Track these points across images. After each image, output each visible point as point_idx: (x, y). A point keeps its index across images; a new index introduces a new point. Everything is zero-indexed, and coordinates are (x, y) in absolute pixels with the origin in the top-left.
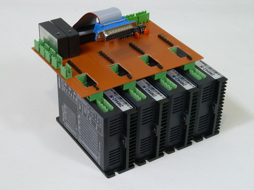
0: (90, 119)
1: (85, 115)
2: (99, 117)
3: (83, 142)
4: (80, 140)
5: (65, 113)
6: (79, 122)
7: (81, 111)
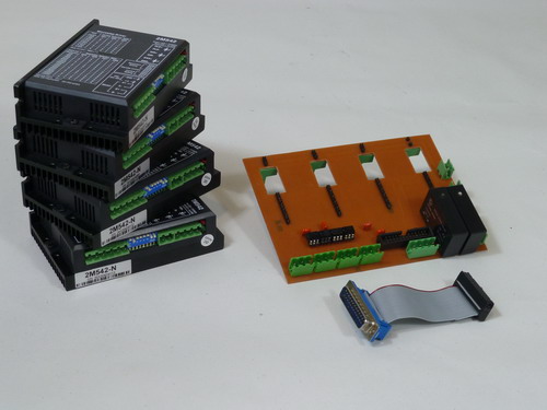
0: (117, 78)
1: (121, 70)
2: (127, 94)
3: (68, 56)
4: (70, 52)
5: (114, 38)
6: (105, 58)
7: (127, 64)
